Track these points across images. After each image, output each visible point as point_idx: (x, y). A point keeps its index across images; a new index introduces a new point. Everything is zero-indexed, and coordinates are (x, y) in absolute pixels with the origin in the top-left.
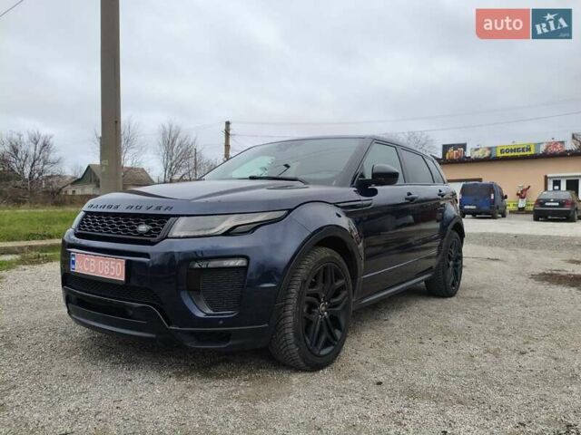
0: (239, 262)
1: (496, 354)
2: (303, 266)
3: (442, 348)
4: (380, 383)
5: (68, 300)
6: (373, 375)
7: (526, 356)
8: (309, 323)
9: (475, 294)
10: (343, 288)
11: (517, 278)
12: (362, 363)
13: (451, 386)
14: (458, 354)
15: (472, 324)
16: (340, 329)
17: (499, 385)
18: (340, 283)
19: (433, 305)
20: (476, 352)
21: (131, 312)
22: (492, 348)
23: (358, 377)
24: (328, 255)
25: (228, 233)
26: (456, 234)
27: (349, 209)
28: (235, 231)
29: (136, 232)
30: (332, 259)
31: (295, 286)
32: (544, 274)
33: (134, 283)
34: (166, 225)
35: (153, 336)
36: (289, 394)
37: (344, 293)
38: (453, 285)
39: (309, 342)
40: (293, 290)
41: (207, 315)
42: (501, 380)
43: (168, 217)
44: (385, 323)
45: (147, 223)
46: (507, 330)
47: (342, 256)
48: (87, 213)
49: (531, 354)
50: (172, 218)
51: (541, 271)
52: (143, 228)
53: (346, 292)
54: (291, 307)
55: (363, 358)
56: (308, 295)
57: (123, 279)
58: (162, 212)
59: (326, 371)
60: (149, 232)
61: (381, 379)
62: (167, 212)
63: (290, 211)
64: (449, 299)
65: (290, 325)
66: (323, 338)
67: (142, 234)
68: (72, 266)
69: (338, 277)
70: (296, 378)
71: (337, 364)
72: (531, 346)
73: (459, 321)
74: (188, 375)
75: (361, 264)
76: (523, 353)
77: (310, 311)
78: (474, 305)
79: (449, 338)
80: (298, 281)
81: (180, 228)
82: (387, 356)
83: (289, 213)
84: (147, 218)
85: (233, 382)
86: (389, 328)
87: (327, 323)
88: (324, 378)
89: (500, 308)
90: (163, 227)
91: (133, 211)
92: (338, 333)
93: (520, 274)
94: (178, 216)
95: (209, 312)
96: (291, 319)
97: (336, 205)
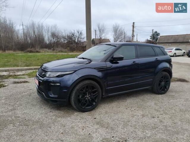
0: (59, 84)
12: (99, 112)
16: (95, 102)
18: (95, 89)
23: (93, 116)
24: (89, 83)
27: (100, 69)
28: (59, 76)
34: (46, 74)
40: (74, 92)
47: (96, 82)
53: (97, 92)
54: (73, 96)
57: (38, 85)
60: (43, 75)
61: (97, 117)
63: (76, 71)
66: (87, 104)
70: (76, 113)
78: (165, 98)
79: (137, 109)
84: (44, 71)
94: (48, 72)
95: (53, 95)
96: (73, 99)
97: (95, 68)
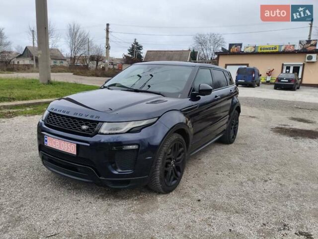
0: (134, 147)
1: (253, 181)
2: (165, 145)
3: (228, 178)
4: (199, 200)
5: (43, 158)
6: (196, 195)
7: (267, 183)
8: (166, 172)
9: (243, 142)
10: (183, 151)
11: (265, 130)
12: (190, 188)
13: (233, 202)
14: (235, 181)
15: (241, 162)
16: (180, 171)
17: (254, 201)
18: (181, 149)
19: (222, 149)
20: (244, 180)
21: (79, 169)
22: (252, 177)
23: (189, 196)
24: (177, 137)
25: (129, 132)
26: (236, 112)
27: (185, 112)
28: (132, 130)
29: (80, 129)
30: (178, 140)
31: (161, 156)
32: (278, 128)
33: (81, 155)
34: (97, 127)
35: (92, 181)
36: (158, 208)
37: (183, 154)
38: (233, 137)
39: (166, 181)
40: (159, 158)
41: (119, 172)
42: (255, 198)
43: (98, 122)
44: (199, 161)
45: (86, 124)
46: (258, 167)
47: (182, 136)
48: (51, 112)
49: (270, 181)
50: (100, 123)
51: (276, 126)
52: (84, 127)
54: (159, 166)
55: (190, 184)
56: (167, 159)
57: (75, 154)
58: (94, 119)
59: (173, 193)
60: (88, 130)
61: (200, 198)
62: (97, 119)
63: (159, 117)
64: (230, 145)
65: (158, 175)
66: (172, 178)
67: (84, 130)
68: (45, 143)
69: (180, 146)
70: (160, 198)
71: (178, 188)
72: (270, 176)
73: (235, 160)
74: (107, 197)
75: (191, 137)
76: (266, 181)
77: (166, 166)
78: (243, 150)
79: (231, 171)
80: (163, 153)
81: (104, 128)
82: (202, 183)
83: (158, 119)
84: (86, 122)
85: (130, 201)
86: (201, 165)
87: (174, 170)
88: (173, 197)
89: (255, 151)
90: (95, 127)
91: (77, 116)
92: (179, 173)
93: (266, 128)
94: (103, 122)
95: (120, 171)
96: (158, 172)
97: (181, 111)
